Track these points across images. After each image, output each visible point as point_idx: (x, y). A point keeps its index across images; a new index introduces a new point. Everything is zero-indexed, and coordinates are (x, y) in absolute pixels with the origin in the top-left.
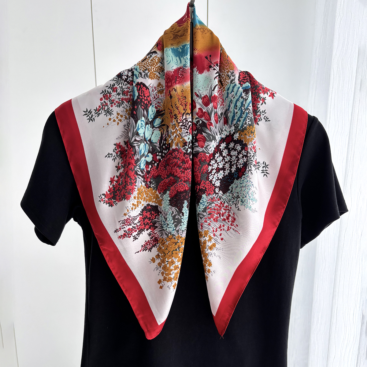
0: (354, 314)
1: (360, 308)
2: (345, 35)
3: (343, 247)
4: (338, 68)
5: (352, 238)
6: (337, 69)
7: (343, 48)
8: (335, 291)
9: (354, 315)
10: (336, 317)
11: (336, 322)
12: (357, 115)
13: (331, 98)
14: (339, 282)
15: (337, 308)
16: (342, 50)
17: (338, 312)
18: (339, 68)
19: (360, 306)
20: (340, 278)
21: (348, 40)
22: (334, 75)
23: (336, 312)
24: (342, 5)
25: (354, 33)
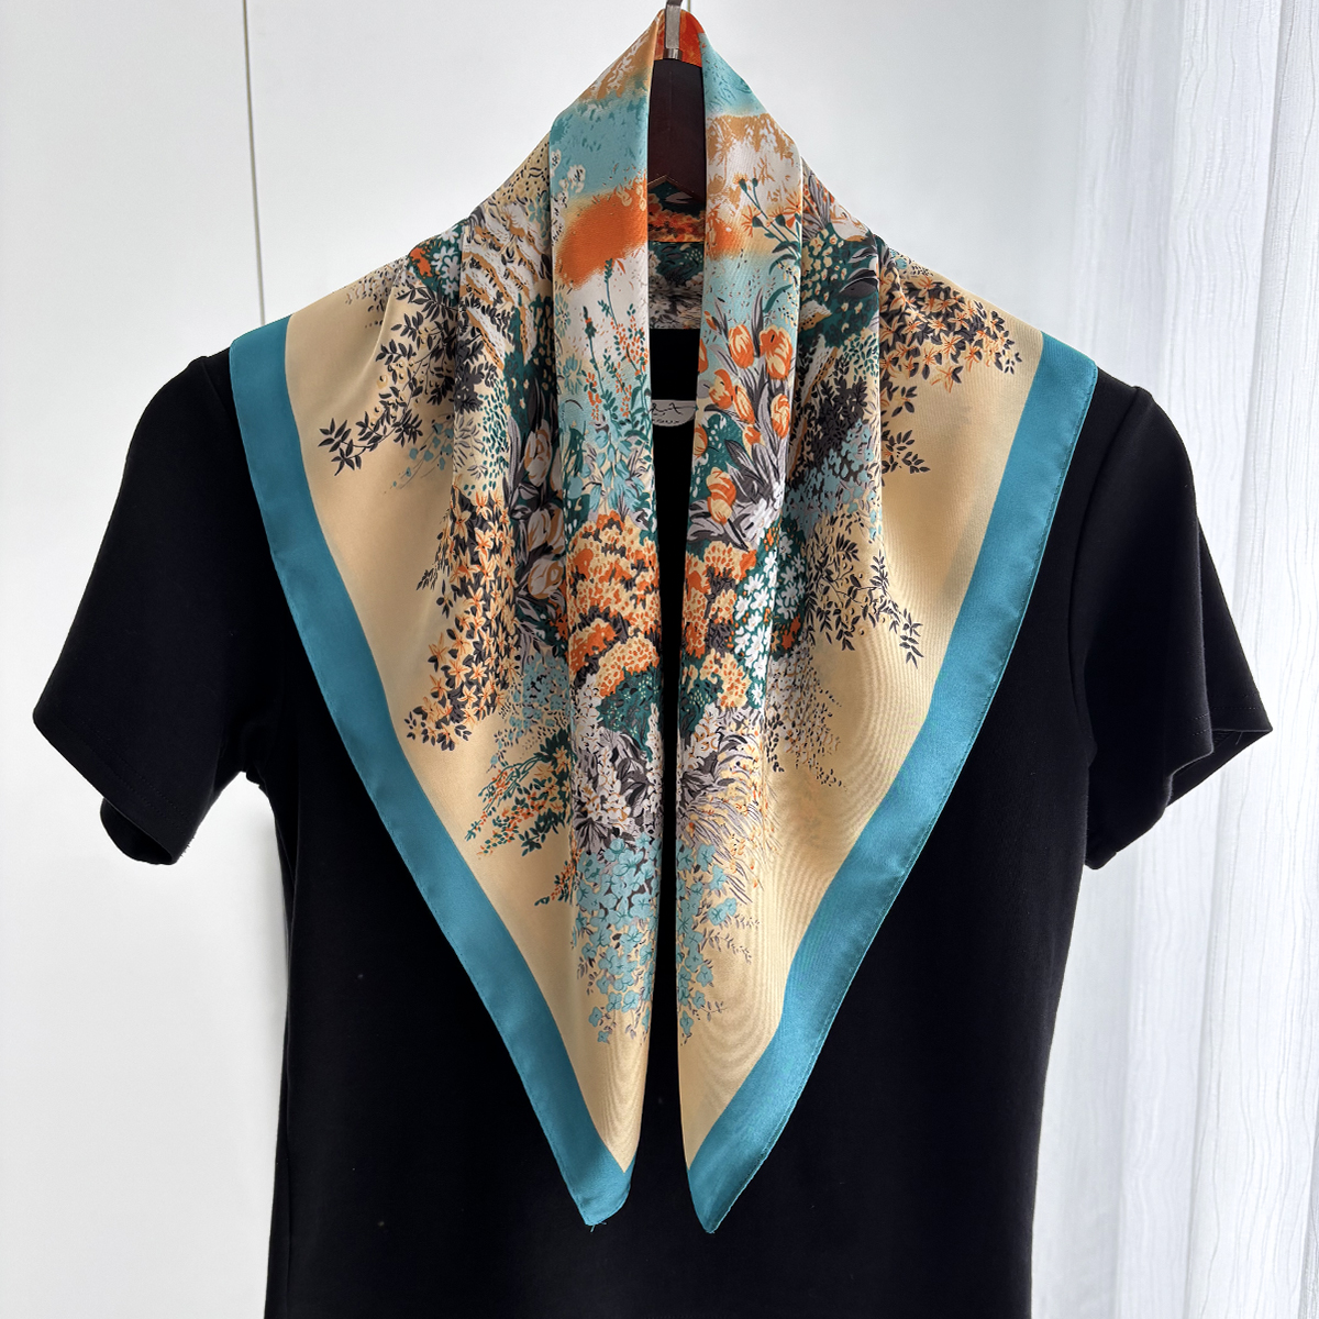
0: (1278, 1093)
1: (1299, 1068)
2: (1214, 135)
3: (1235, 862)
4: (1193, 248)
5: (1265, 827)
6: (1190, 251)
7: (1210, 177)
8: (1211, 1020)
9: (1281, 1096)
10: (1218, 1110)
11: (1218, 1128)
12: (1271, 403)
13: (1172, 351)
14: (1222, 984)
15: (1220, 1075)
16: (1203, 185)
17: (1222, 1090)
18: (1196, 246)
19: (1300, 1063)
20: (1226, 969)
21: (1224, 150)
22: (1178, 272)
23: (1214, 1091)
24: (1200, 32)
25: (1246, 126)
